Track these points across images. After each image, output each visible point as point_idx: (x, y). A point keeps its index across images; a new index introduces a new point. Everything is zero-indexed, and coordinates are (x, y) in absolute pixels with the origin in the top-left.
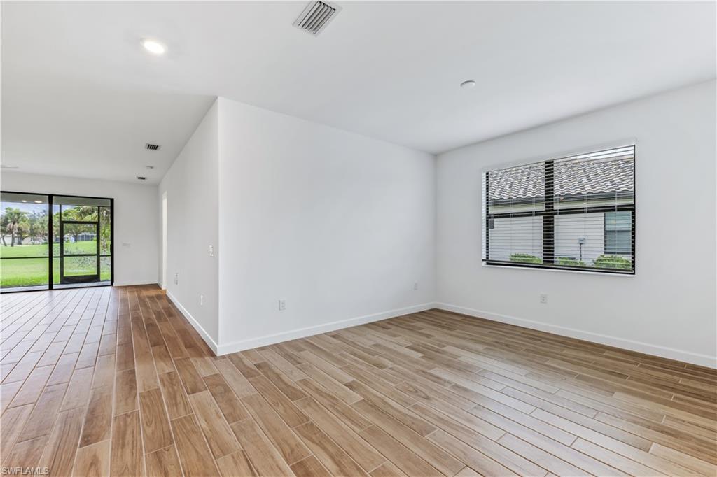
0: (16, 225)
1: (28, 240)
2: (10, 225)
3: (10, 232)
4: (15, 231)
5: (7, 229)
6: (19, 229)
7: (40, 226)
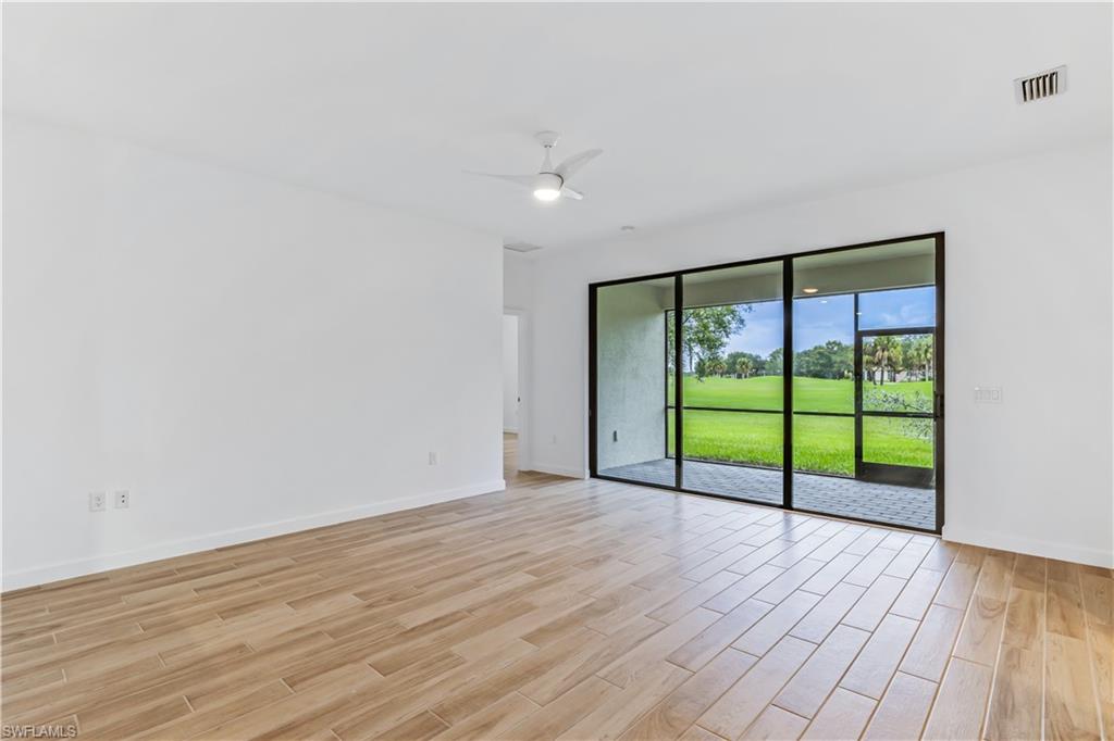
0: (886, 353)
1: (902, 376)
2: (879, 354)
3: (878, 364)
4: (885, 362)
5: (876, 360)
6: (889, 359)
7: (915, 354)
